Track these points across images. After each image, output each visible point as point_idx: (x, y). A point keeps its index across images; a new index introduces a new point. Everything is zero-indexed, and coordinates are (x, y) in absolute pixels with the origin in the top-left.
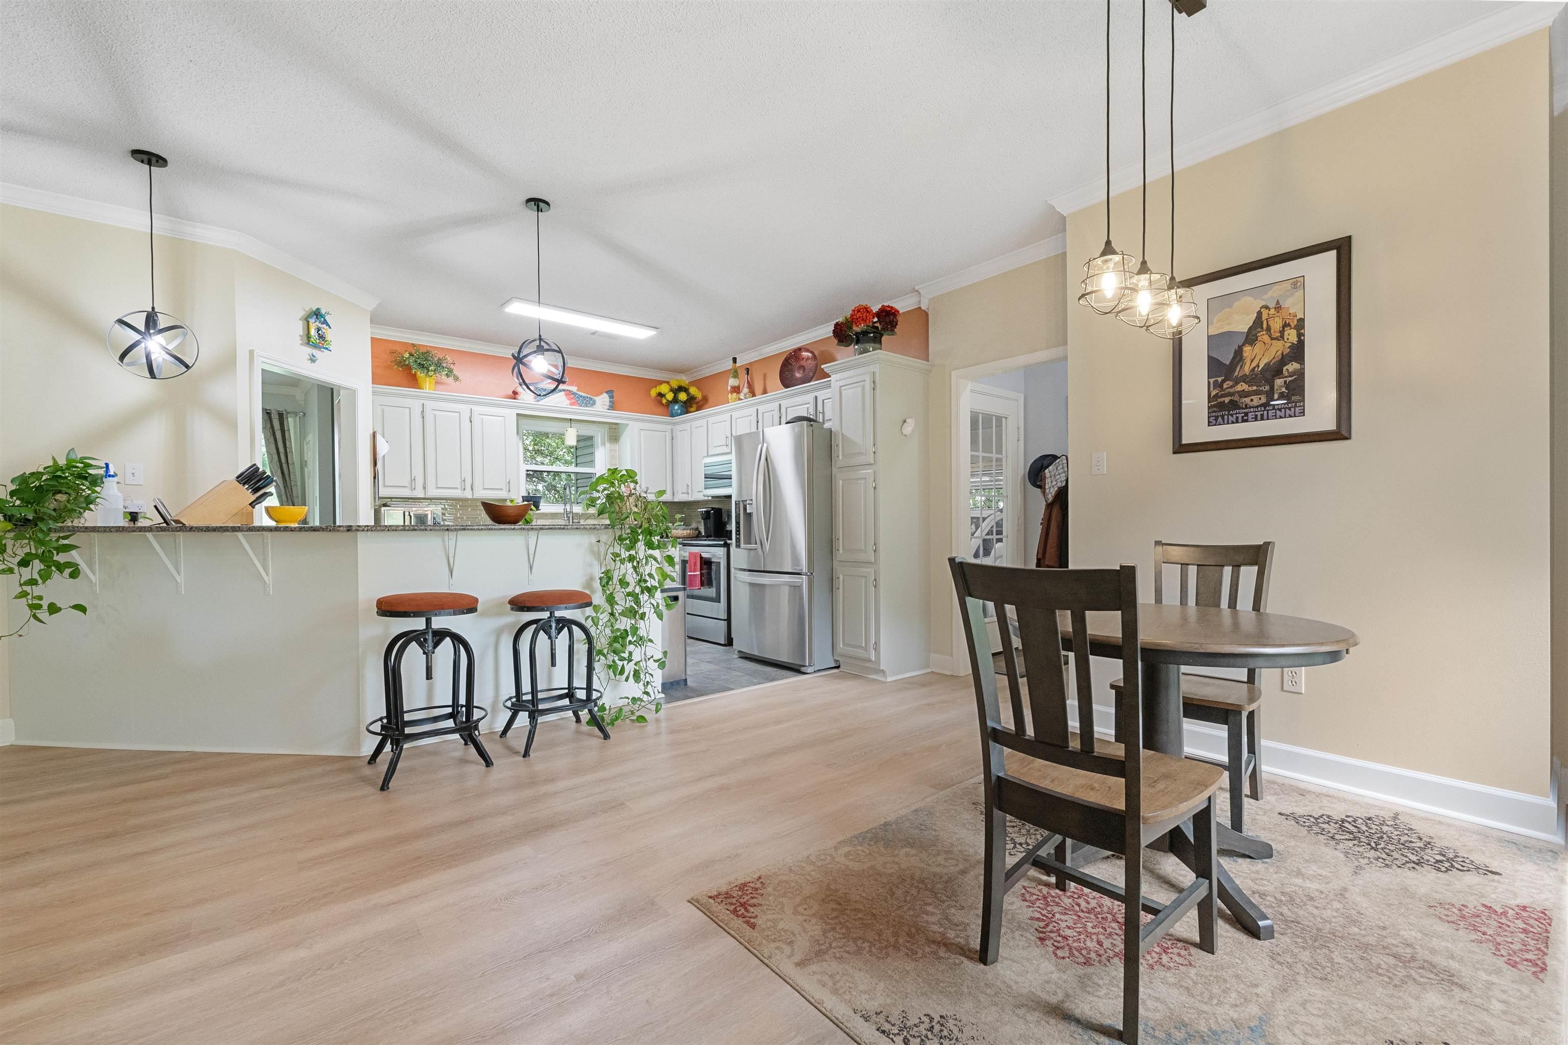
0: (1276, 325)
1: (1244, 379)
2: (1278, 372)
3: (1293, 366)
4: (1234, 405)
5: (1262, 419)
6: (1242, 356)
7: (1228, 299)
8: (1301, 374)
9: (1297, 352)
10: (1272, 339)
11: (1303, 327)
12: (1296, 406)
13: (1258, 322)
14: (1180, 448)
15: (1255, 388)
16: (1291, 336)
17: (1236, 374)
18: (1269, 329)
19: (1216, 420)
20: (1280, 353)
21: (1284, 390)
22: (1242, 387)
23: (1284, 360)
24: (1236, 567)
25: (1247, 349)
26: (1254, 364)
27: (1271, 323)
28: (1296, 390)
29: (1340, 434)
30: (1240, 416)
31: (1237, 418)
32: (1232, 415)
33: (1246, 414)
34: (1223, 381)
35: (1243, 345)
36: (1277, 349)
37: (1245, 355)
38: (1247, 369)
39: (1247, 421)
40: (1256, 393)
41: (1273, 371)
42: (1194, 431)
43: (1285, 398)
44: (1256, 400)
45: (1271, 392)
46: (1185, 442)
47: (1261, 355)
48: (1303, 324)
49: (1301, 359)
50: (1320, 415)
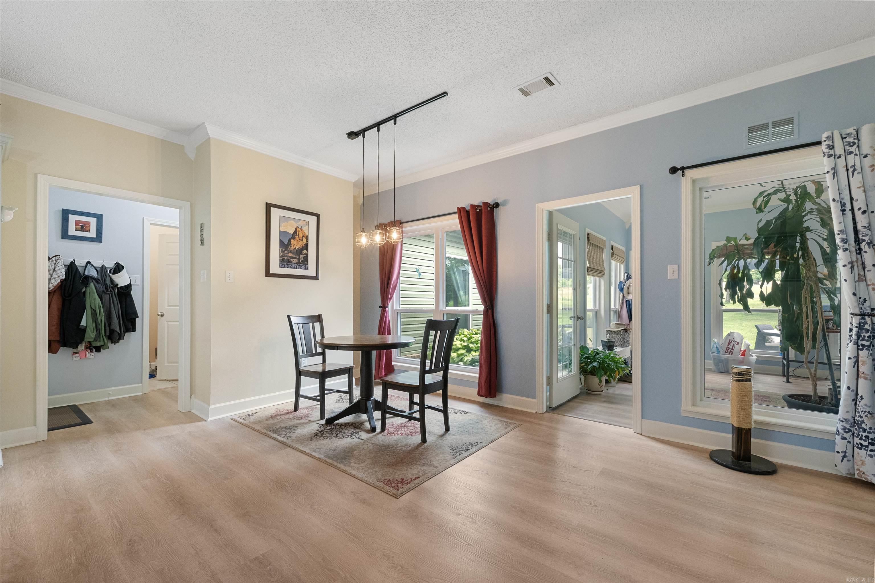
0: (301, 235)
1: (290, 252)
2: (301, 253)
3: (305, 251)
4: (288, 261)
5: (297, 268)
6: (291, 243)
7: (287, 219)
8: (307, 255)
9: (306, 247)
10: (300, 240)
11: (308, 239)
12: (306, 266)
13: (295, 232)
14: (268, 274)
15: (294, 256)
16: (305, 240)
17: (289, 249)
18: (299, 236)
19: (282, 265)
20: (302, 245)
21: (303, 259)
22: (290, 255)
23: (303, 249)
24: (313, 323)
25: (292, 240)
26: (294, 247)
27: (299, 234)
28: (306, 260)
29: (316, 278)
30: (290, 266)
31: (289, 266)
32: (287, 265)
33: (292, 265)
34: (285, 251)
35: (291, 239)
37: (292, 243)
38: (292, 248)
39: (292, 268)
40: (295, 258)
41: (300, 251)
42: (275, 268)
43: (303, 262)
44: (295, 261)
45: (299, 259)
46: (271, 272)
47: (296, 245)
48: (307, 238)
49: (307, 250)
50: (311, 271)
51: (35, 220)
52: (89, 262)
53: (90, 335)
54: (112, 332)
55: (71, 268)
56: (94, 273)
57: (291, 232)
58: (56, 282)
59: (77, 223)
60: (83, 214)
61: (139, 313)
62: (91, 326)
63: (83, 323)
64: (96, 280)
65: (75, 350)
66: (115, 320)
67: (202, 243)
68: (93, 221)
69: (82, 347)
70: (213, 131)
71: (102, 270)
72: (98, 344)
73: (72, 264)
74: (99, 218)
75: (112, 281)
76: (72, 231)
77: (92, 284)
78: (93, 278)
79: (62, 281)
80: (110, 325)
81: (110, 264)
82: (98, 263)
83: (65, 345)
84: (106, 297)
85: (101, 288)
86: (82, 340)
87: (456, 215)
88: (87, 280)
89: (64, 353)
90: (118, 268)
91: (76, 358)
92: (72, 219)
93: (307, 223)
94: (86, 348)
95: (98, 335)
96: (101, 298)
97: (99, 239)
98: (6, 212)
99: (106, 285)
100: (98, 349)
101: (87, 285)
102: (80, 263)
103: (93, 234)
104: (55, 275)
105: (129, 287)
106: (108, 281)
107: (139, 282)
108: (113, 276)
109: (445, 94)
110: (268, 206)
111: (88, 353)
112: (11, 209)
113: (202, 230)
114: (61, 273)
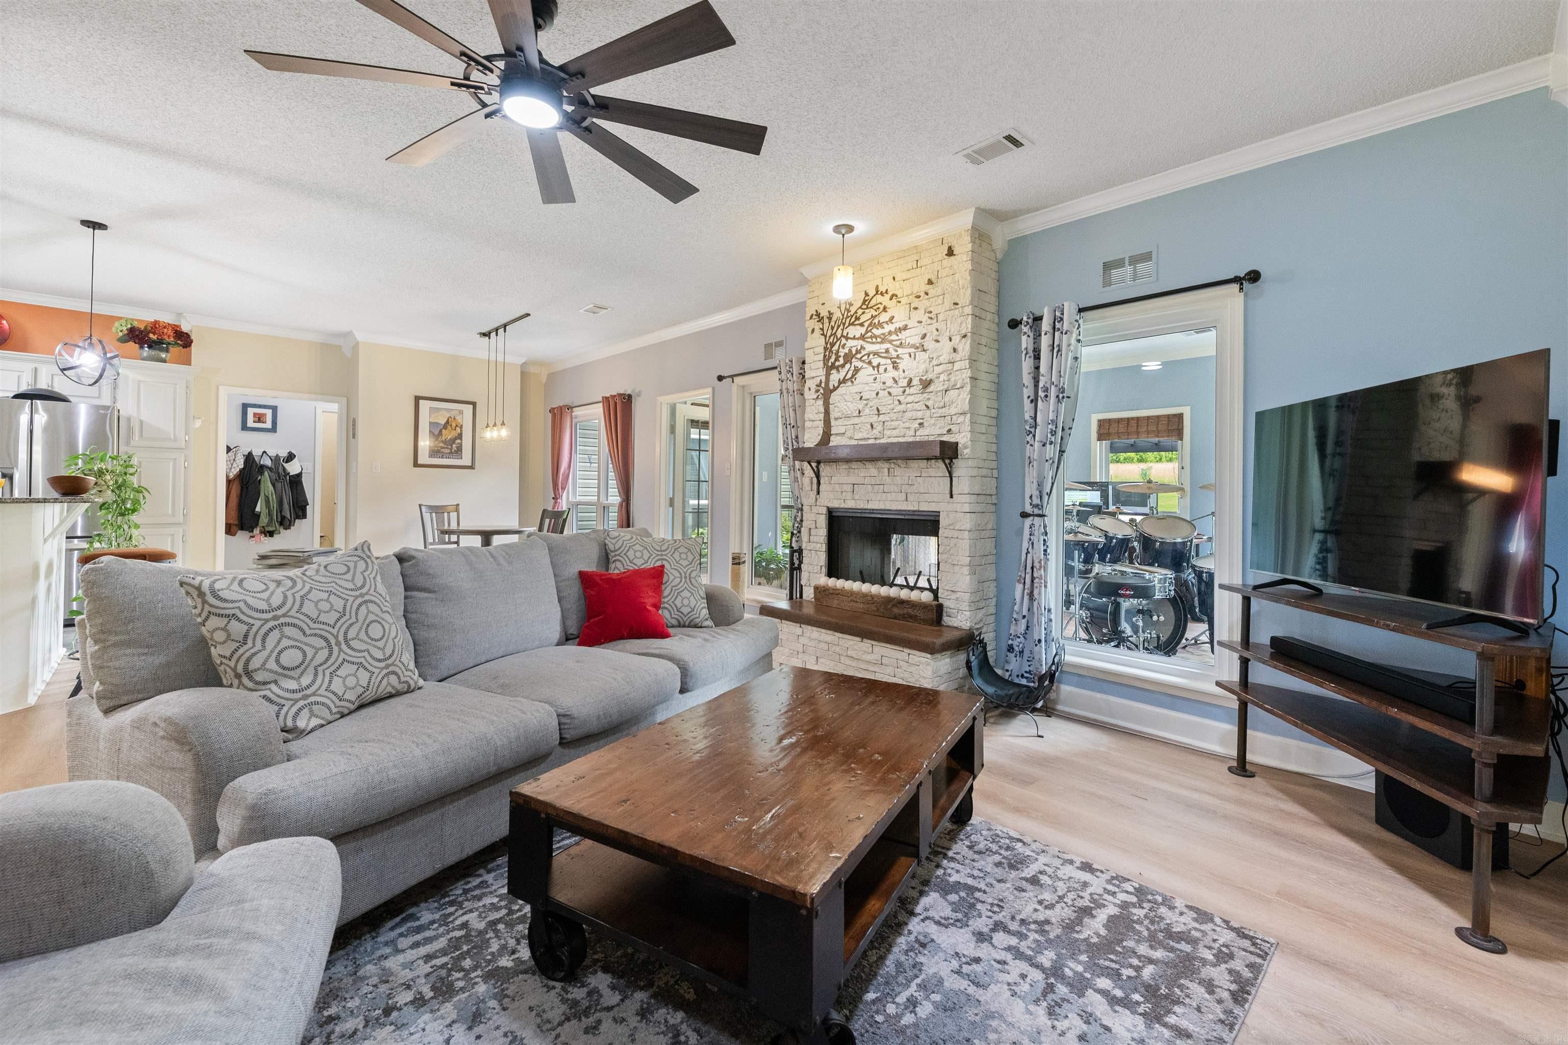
0: (454, 425)
1: (442, 442)
2: (454, 442)
3: (458, 441)
4: (440, 451)
5: (449, 458)
6: (442, 433)
7: (438, 410)
8: (461, 444)
9: (460, 436)
10: (452, 429)
12: (460, 456)
13: (447, 422)
14: (416, 464)
15: (447, 446)
16: (458, 430)
17: (440, 439)
18: (451, 425)
19: (432, 456)
21: (456, 449)
22: (442, 445)
23: (456, 438)
25: (444, 431)
26: (447, 437)
27: (452, 423)
28: (459, 449)
29: (472, 467)
32: (439, 455)
33: (443, 456)
34: (436, 441)
35: (442, 429)
36: (454, 434)
38: (443, 438)
39: (443, 458)
40: (448, 448)
41: (453, 441)
42: (423, 458)
43: (456, 452)
44: (447, 451)
45: (451, 449)
46: (420, 462)
47: (448, 435)
48: (461, 427)
49: (461, 439)
50: (466, 460)
51: (217, 423)
52: (264, 452)
53: (264, 520)
54: (283, 518)
55: (249, 458)
56: (268, 463)
57: (443, 422)
58: (235, 471)
59: (255, 414)
60: (260, 406)
61: (310, 501)
62: (264, 512)
63: (258, 509)
64: (270, 469)
65: (251, 534)
66: (286, 506)
67: (354, 437)
68: (269, 413)
69: (257, 531)
70: (360, 336)
71: (276, 460)
72: (271, 529)
73: (250, 454)
74: (274, 409)
75: (284, 469)
76: (250, 423)
77: (266, 473)
78: (267, 467)
79: (241, 471)
80: (281, 512)
81: (283, 454)
82: (272, 453)
83: (242, 529)
84: (279, 485)
85: (274, 476)
86: (257, 525)
87: (601, 404)
88: (262, 468)
89: (242, 536)
90: (291, 457)
91: (252, 542)
92: (251, 411)
93: (461, 412)
94: (261, 532)
95: (271, 519)
96: (274, 485)
97: (274, 429)
98: (197, 420)
99: (279, 473)
100: (271, 534)
101: (262, 474)
102: (257, 453)
103: (268, 425)
104: (235, 465)
105: (299, 475)
106: (281, 470)
107: (310, 470)
108: (286, 465)
109: (528, 315)
110: (417, 399)
111: (262, 538)
112: (199, 418)
113: (354, 425)
114: (240, 463)
